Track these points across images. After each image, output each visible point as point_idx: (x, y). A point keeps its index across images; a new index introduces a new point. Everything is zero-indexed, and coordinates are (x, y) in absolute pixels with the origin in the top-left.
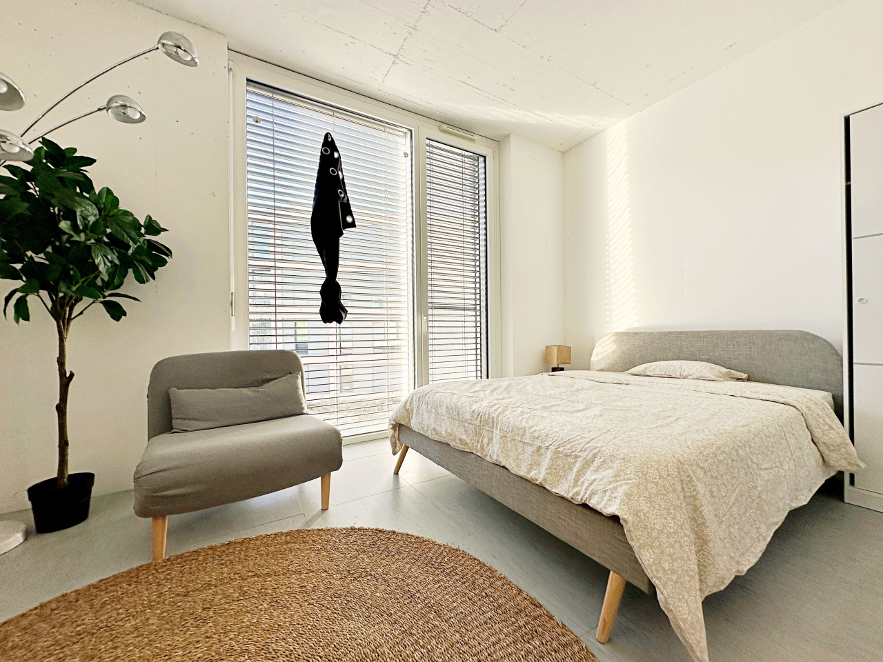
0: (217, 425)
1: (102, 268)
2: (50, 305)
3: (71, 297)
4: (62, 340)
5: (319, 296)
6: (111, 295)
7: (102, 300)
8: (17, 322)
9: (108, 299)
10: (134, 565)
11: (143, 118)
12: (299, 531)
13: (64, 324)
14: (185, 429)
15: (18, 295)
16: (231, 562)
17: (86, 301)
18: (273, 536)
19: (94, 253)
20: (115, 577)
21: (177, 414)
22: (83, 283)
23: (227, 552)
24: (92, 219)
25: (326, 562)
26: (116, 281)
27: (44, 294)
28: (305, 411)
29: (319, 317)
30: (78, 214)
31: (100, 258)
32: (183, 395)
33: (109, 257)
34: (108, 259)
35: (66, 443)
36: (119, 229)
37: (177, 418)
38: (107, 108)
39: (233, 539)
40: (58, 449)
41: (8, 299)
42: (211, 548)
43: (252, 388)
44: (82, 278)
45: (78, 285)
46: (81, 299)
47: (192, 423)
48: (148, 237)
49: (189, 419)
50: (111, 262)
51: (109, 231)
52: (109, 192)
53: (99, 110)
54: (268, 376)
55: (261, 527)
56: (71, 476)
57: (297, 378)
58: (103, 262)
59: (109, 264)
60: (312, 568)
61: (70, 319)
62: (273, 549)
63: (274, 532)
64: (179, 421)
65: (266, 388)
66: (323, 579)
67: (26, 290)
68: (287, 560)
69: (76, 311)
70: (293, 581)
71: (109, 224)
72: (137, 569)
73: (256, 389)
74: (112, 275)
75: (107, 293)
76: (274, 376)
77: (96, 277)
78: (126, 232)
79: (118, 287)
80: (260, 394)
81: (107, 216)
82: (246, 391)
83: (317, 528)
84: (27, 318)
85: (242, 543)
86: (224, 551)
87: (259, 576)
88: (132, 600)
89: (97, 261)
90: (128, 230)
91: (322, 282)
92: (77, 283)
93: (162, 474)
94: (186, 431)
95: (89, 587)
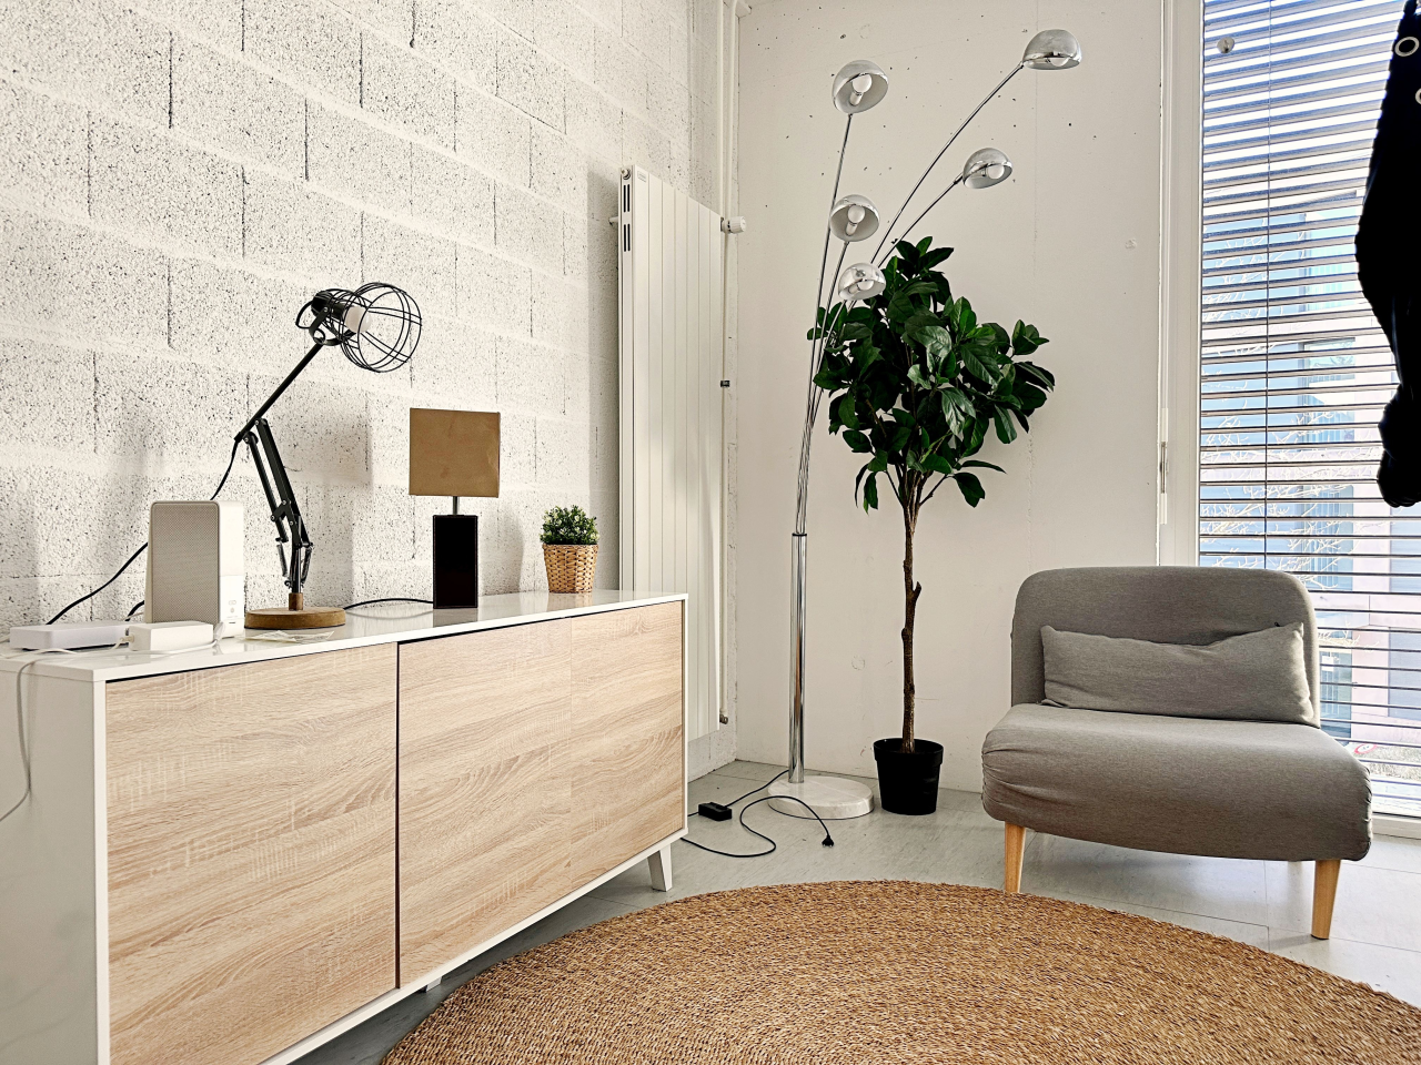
0: (1117, 706)
1: (953, 427)
2: (897, 484)
3: (919, 473)
4: (909, 535)
5: (1376, 435)
6: (967, 464)
7: (955, 471)
8: (867, 509)
9: (963, 470)
10: (982, 886)
11: (1008, 171)
12: (1243, 946)
13: (911, 512)
14: (1063, 701)
15: (868, 473)
16: (1110, 936)
17: (937, 476)
18: (1190, 933)
19: (945, 402)
20: (959, 888)
21: (1052, 674)
22: (934, 448)
23: (1107, 922)
24: (943, 354)
25: (1276, 1008)
26: (973, 441)
27: (891, 468)
28: (1306, 718)
29: (1375, 490)
30: (928, 351)
31: (952, 410)
32: (1063, 641)
33: (963, 408)
34: (960, 410)
35: (912, 688)
36: (976, 360)
37: (1052, 681)
38: (963, 178)
39: (1120, 910)
40: (903, 695)
41: (859, 479)
42: (1086, 908)
43: (1190, 647)
44: (931, 443)
45: (928, 454)
46: (931, 474)
47: (1075, 693)
48: (1018, 359)
49: (1069, 686)
50: (964, 414)
51: (962, 365)
52: (965, 304)
53: (956, 183)
54: (1227, 626)
55: (1176, 914)
56: (917, 742)
57: (1293, 637)
58: (954, 418)
59: (962, 418)
60: (1243, 1003)
61: (918, 504)
62: (1184, 949)
63: (1194, 929)
64: (1054, 686)
65: (1218, 650)
66: (1257, 1024)
67: (877, 466)
68: (1202, 973)
69: (924, 495)
70: (1200, 1001)
71: (963, 356)
72: (986, 890)
73: (1196, 649)
74: (968, 432)
75: (961, 462)
76: (1240, 628)
77: (948, 438)
78: (984, 364)
79: (976, 450)
80: (1200, 659)
81: (962, 342)
82: (1175, 651)
83: (1282, 956)
84: (875, 506)
85: (1134, 920)
86: (1103, 919)
87: (1146, 971)
88: (973, 919)
89: (947, 417)
90: (987, 359)
91: (1388, 396)
92: (926, 450)
93: (1017, 755)
94: (1064, 705)
95: (932, 885)
